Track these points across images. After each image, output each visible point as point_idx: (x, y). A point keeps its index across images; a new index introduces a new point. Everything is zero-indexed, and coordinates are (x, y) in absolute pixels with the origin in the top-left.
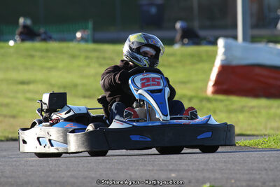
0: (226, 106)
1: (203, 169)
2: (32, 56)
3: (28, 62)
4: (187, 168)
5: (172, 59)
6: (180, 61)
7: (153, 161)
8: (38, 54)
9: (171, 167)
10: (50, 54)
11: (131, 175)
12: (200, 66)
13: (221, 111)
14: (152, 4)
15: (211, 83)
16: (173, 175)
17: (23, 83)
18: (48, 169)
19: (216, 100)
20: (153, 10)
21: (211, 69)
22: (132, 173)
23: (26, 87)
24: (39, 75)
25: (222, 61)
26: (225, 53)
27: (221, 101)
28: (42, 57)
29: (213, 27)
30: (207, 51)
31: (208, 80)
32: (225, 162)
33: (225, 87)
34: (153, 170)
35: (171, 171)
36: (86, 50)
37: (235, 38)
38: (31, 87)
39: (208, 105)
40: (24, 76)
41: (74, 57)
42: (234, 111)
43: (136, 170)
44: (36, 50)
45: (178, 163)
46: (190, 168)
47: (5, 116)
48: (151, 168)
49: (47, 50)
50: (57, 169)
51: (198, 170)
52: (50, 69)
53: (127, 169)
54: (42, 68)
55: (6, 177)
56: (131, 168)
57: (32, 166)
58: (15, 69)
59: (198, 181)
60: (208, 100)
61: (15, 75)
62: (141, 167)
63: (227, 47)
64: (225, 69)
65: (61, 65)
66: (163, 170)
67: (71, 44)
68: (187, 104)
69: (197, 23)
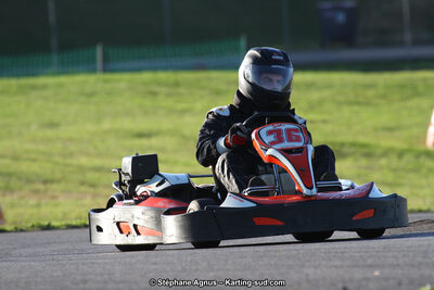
1: (421, 264)
2: (154, 94)
3: (148, 102)
4: (395, 262)
5: (371, 93)
6: (383, 97)
8: (163, 90)
9: (369, 261)
10: (182, 90)
11: (307, 275)
12: (415, 102)
14: (337, 9)
15: (432, 128)
16: (377, 273)
17: (140, 135)
18: (180, 268)
20: (341, 18)
22: (310, 271)
23: (144, 142)
24: (165, 124)
28: (169, 95)
30: (425, 80)
34: (341, 267)
35: (372, 267)
36: (236, 82)
38: (154, 141)
39: (430, 163)
40: (142, 124)
41: (218, 93)
43: (316, 267)
44: (159, 84)
45: (380, 254)
46: (401, 262)
48: (339, 263)
49: (177, 84)
50: (194, 268)
51: (412, 266)
52: (183, 112)
53: (303, 266)
54: (171, 111)
55: (114, 282)
56: (307, 264)
57: (155, 264)
58: (128, 113)
59: (412, 282)
60: (429, 154)
61: (127, 124)
62: (324, 263)
65: (198, 106)
66: (358, 266)
67: (214, 74)
68: (394, 162)
69: (408, 36)
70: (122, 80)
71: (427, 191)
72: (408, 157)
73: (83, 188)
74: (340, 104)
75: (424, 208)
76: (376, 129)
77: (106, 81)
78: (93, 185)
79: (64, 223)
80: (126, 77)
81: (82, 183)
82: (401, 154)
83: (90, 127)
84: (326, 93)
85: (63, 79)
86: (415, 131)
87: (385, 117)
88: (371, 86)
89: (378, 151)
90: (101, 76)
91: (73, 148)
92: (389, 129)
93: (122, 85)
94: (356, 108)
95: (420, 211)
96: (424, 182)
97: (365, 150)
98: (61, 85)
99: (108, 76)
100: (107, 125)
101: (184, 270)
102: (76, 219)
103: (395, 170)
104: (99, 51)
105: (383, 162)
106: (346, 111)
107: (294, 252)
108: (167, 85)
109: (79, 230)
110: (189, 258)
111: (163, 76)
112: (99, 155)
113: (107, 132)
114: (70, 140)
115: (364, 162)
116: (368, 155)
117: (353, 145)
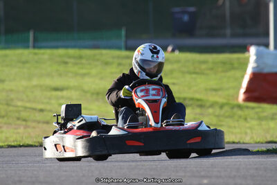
0: (257, 113)
1: (235, 176)
2: (66, 63)
3: (62, 68)
5: (204, 66)
6: (212, 69)
7: (185, 168)
8: (72, 60)
9: (203, 173)
10: (84, 61)
12: (231, 73)
13: (252, 119)
14: (184, 12)
15: (243, 90)
16: (205, 181)
17: (56, 89)
18: (81, 175)
19: (247, 107)
20: (186, 18)
21: (243, 77)
23: (59, 93)
24: (72, 82)
25: (253, 68)
26: (256, 61)
27: (253, 108)
28: (76, 64)
29: (245, 35)
30: (238, 59)
31: (239, 87)
32: (257, 169)
33: (256, 94)
35: (204, 177)
36: (119, 57)
37: (267, 45)
38: (65, 93)
39: (240, 112)
40: (58, 82)
41: (107, 64)
42: (266, 118)
44: (70, 57)
46: (222, 174)
47: (39, 122)
48: (183, 174)
49: (81, 57)
50: (90, 175)
52: (84, 75)
53: (160, 175)
54: (76, 74)
57: (66, 171)
58: (49, 75)
60: (239, 107)
61: (48, 82)
62: (173, 174)
63: (258, 55)
64: (256, 77)
65: (94, 71)
66: (194, 176)
67: (104, 52)
68: (218, 111)
69: (228, 31)
70: (45, 54)
71: (237, 130)
72: (226, 108)
73: (19, 122)
74: (183, 73)
75: (236, 141)
76: (206, 90)
77: (36, 54)
78: (25, 120)
79: (6, 144)
80: (48, 51)
81: (18, 119)
82: (222, 106)
83: (24, 83)
84: (175, 66)
85: (8, 52)
86: (231, 92)
87: (212, 82)
88: (204, 62)
89: (208, 104)
90: (32, 51)
91: (13, 96)
92: (216, 90)
93: (46, 57)
94: (194, 76)
95: (234, 143)
96: (236, 124)
97: (199, 103)
98: (6, 56)
99: (36, 51)
100: (35, 82)
101: (84, 176)
102: (14, 141)
103: (218, 116)
104: (31, 34)
105: (211, 110)
106: (188, 77)
107: (154, 167)
108: (74, 57)
109: (16, 149)
110: (87, 168)
111: (71, 52)
112: (29, 101)
113: (36, 86)
114: (11, 90)
115: (198, 110)
116: (201, 106)
117: (192, 99)
